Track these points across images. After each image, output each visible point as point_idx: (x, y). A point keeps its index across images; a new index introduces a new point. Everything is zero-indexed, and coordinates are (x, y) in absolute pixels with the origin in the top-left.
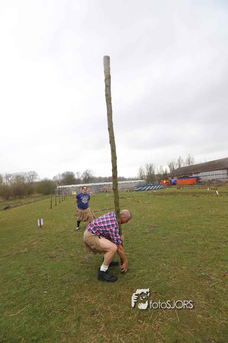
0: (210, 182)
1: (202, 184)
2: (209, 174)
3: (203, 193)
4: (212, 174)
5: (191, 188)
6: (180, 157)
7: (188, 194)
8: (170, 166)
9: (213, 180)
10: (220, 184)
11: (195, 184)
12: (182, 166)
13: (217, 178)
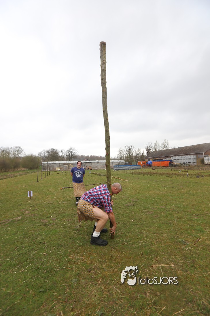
0: (182, 166)
1: (174, 167)
2: (181, 158)
3: (175, 174)
4: (184, 158)
5: (165, 170)
6: (156, 142)
7: (162, 174)
8: (147, 149)
9: (184, 163)
10: (190, 167)
11: (168, 167)
12: (158, 150)
13: (187, 162)
